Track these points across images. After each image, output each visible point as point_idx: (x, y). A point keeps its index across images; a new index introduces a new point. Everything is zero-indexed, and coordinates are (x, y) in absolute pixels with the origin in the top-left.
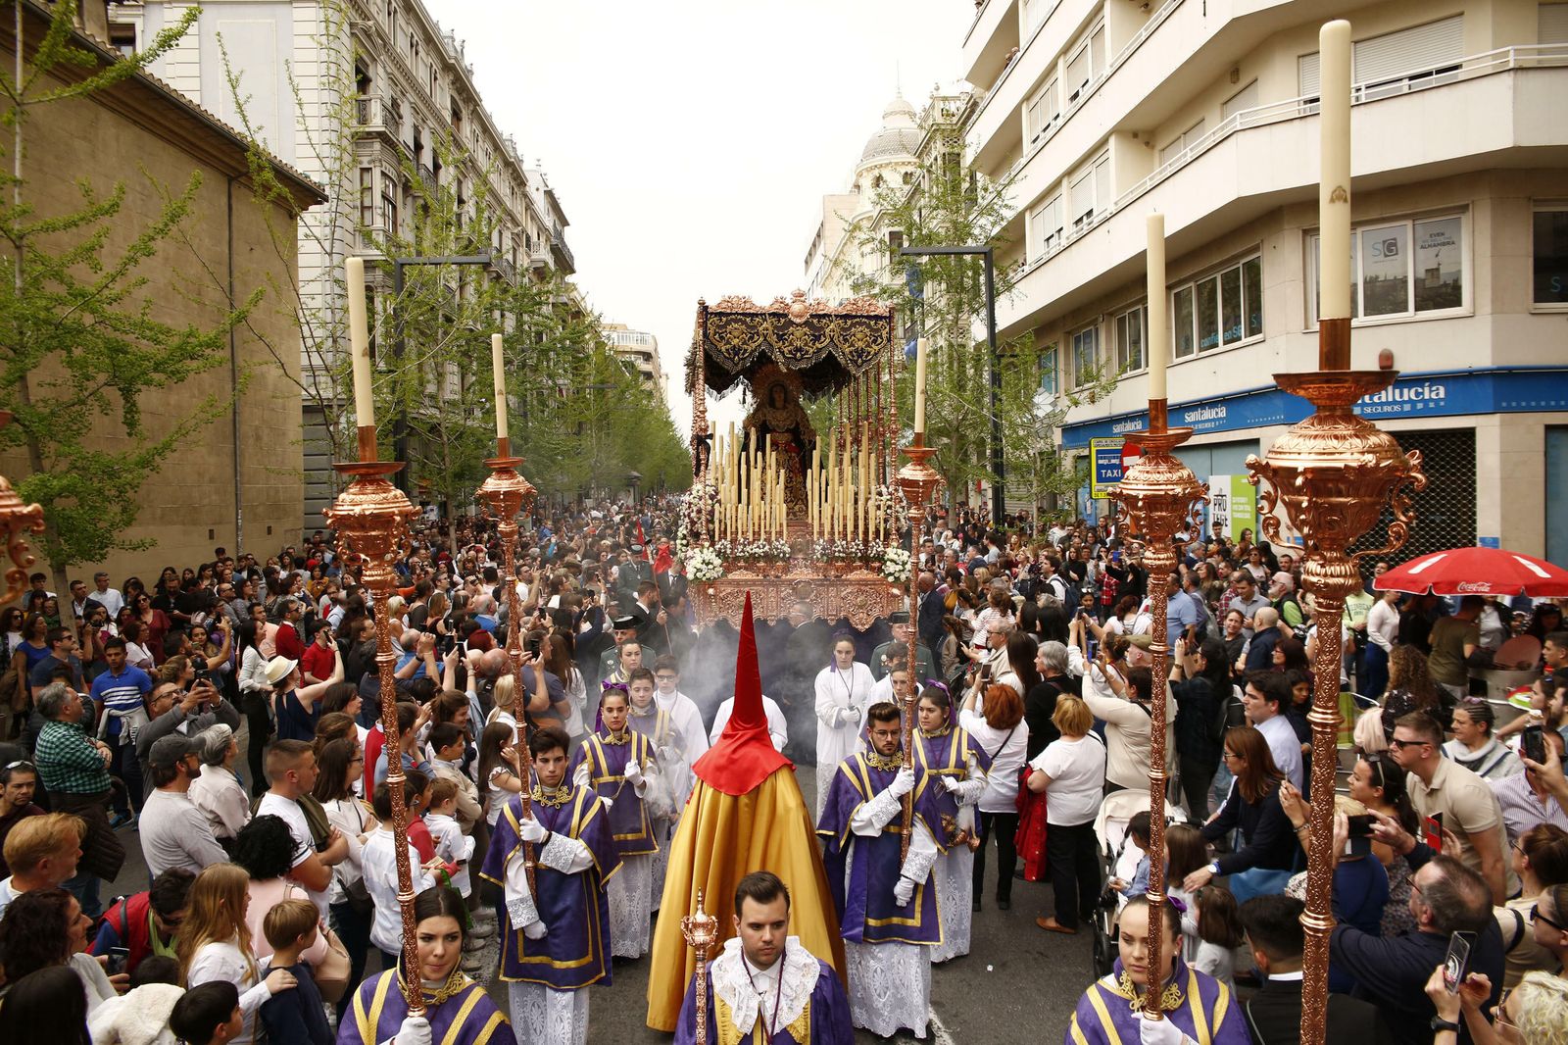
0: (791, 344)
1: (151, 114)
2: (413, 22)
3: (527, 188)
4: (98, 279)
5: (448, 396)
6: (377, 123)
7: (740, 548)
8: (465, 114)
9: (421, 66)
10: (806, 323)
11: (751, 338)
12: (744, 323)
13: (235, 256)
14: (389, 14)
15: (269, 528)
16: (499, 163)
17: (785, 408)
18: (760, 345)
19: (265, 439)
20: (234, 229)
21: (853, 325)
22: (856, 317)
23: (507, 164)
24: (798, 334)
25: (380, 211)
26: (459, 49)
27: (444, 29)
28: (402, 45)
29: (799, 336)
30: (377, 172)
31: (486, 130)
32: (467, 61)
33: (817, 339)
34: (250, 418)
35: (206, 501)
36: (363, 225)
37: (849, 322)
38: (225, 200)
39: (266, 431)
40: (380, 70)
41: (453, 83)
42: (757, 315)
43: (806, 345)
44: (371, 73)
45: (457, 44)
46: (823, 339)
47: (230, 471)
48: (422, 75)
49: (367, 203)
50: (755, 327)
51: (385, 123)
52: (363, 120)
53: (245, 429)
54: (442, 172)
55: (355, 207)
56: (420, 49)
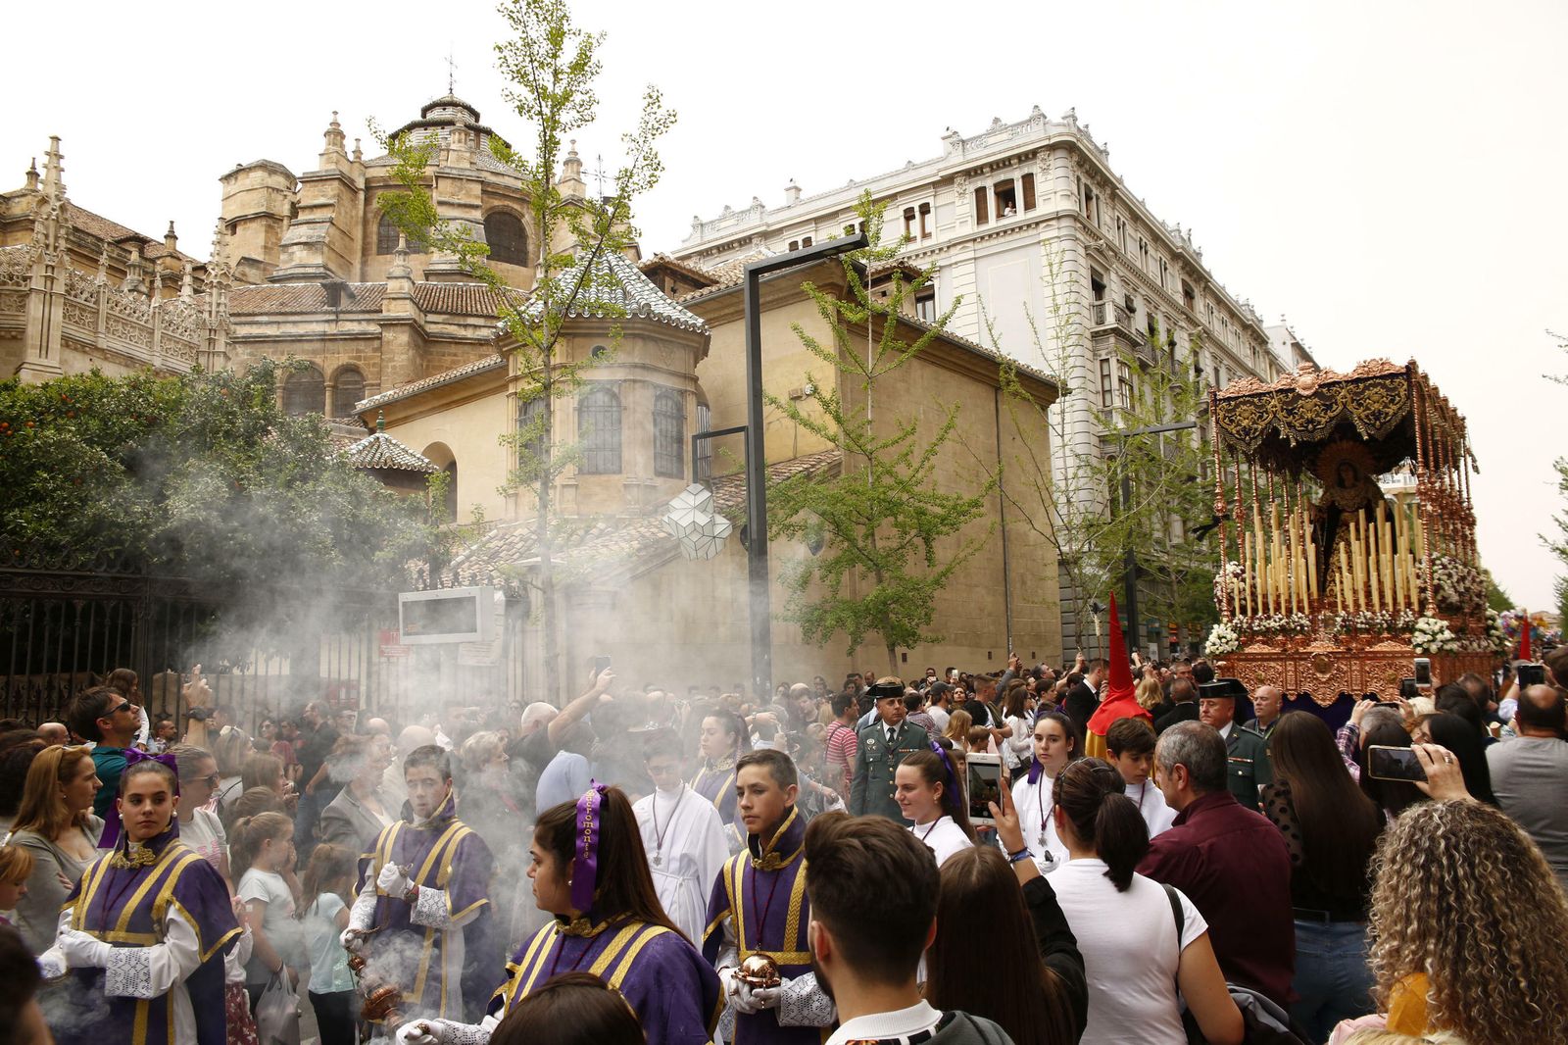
0: (1302, 417)
1: (941, 355)
2: (1141, 228)
3: (1269, 346)
4: (911, 472)
5: (1176, 541)
6: (1111, 321)
7: (1257, 622)
8: (1197, 292)
9: (1151, 261)
10: (1315, 394)
11: (1261, 417)
12: (1253, 403)
13: (1001, 446)
14: (1119, 228)
15: (1034, 653)
16: (1237, 328)
17: (1354, 486)
18: (1270, 423)
19: (1029, 583)
20: (1001, 427)
21: (1367, 388)
22: (1368, 379)
23: (1245, 327)
24: (1309, 406)
25: (1117, 393)
26: (1186, 238)
27: (1171, 224)
28: (1132, 251)
29: (1308, 410)
30: (1113, 362)
31: (1220, 301)
32: (1195, 245)
33: (1329, 407)
34: (1017, 567)
35: (985, 630)
36: (1104, 406)
37: (1361, 386)
38: (993, 405)
39: (1030, 577)
40: (1113, 276)
41: (1183, 268)
42: (1264, 394)
43: (1318, 415)
44: (1105, 281)
45: (1184, 235)
46: (1335, 407)
47: (1003, 608)
48: (1152, 270)
49: (1107, 388)
50: (1263, 406)
51: (1118, 320)
52: (1101, 321)
53: (1013, 575)
54: (1177, 349)
55: (1097, 392)
56: (1149, 248)
